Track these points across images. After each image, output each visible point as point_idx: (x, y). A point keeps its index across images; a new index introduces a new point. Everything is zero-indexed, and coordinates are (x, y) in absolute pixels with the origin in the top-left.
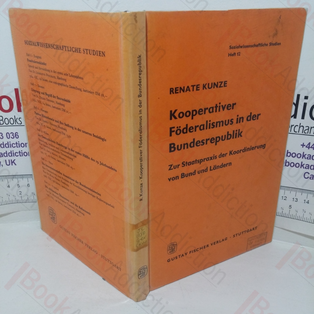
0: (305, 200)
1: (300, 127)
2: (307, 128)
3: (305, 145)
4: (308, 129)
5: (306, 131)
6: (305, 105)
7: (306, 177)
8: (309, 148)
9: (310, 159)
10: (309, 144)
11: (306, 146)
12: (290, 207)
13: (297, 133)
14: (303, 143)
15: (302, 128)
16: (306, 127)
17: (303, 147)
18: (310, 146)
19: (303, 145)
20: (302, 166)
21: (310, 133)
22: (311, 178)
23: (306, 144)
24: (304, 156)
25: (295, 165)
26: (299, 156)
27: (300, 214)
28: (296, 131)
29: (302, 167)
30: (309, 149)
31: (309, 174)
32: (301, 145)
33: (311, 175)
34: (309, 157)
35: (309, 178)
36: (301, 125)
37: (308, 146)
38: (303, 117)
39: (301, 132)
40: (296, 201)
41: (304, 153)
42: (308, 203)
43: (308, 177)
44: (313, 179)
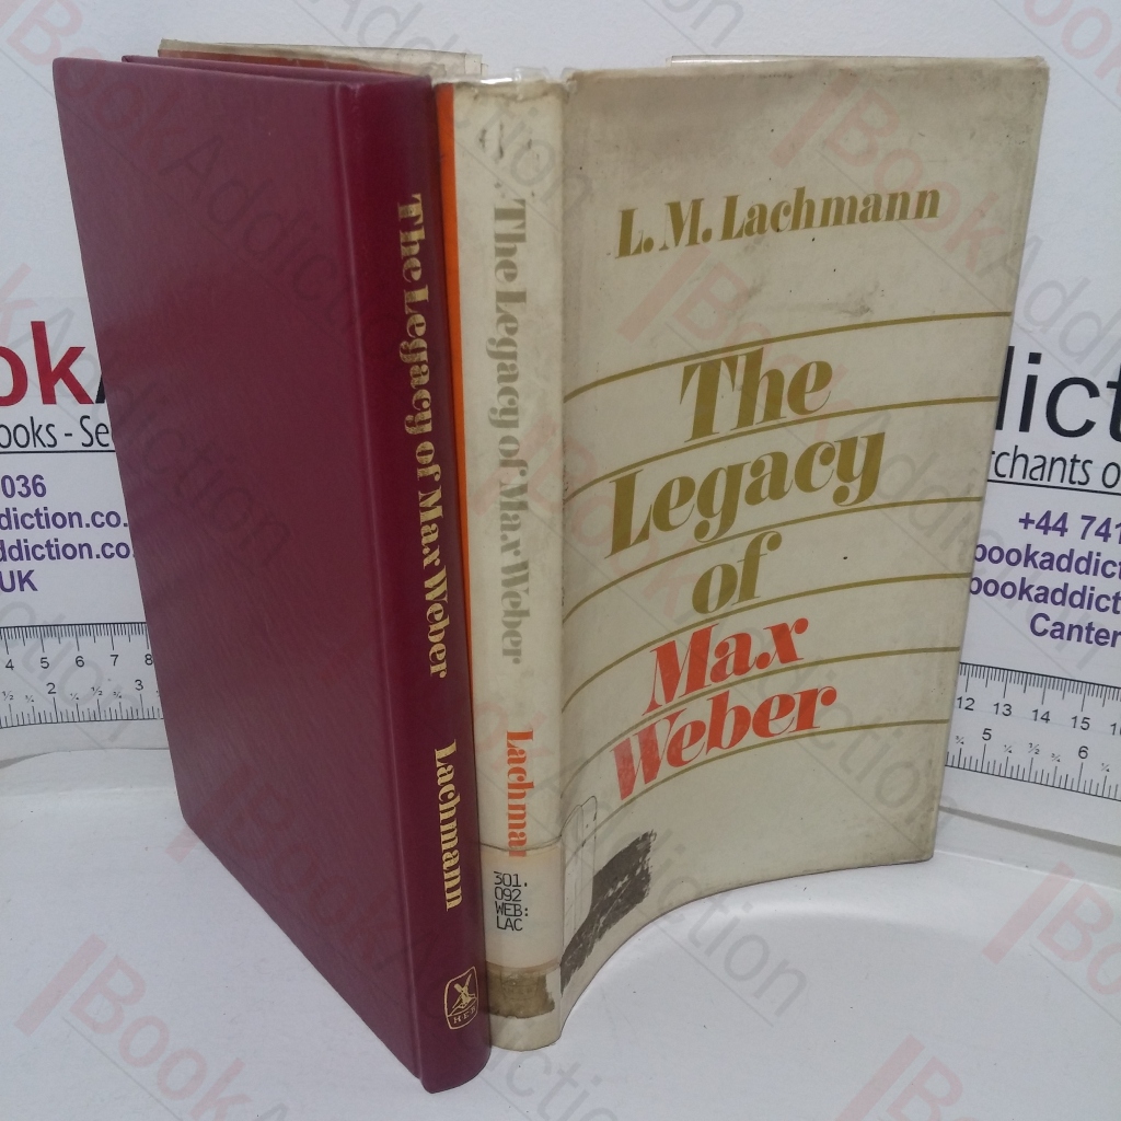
0: (1036, 711)
1: (1015, 459)
2: (1040, 461)
3: (1032, 522)
4: (1043, 466)
5: (1036, 474)
6: (1032, 382)
7: (1039, 629)
8: (1046, 529)
9: (1050, 568)
10: (1047, 515)
11: (1036, 523)
12: (987, 736)
13: (1007, 479)
14: (1028, 515)
15: (1021, 462)
16: (1036, 457)
17: (1026, 527)
18: (1051, 524)
19: (1026, 521)
20: (1024, 591)
21: (1049, 480)
22: (1057, 634)
23: (1036, 516)
24: (1030, 558)
25: (999, 589)
26: (1013, 557)
27: (1020, 758)
28: (1000, 472)
29: (1025, 596)
30: (1045, 533)
31: (1047, 618)
32: (1021, 521)
33: (1055, 624)
34: (1047, 561)
35: (1048, 634)
36: (1018, 453)
37: (1043, 524)
38: (1025, 425)
39: (1018, 477)
40: (1007, 712)
41: (1029, 546)
42: (1047, 720)
43: (1045, 632)
44: (1061, 637)
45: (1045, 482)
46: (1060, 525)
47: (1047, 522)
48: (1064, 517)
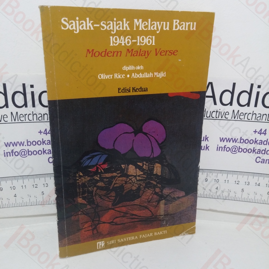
0: (256, 183)
1: (253, 115)
2: (260, 115)
3: (257, 132)
6: (258, 93)
7: (258, 161)
8: (261, 134)
9: (261, 144)
10: (261, 130)
12: (243, 191)
13: (250, 120)
16: (258, 114)
18: (262, 132)
21: (262, 120)
22: (263, 162)
23: (258, 130)
24: (256, 142)
25: (247, 151)
26: (251, 142)
27: (252, 196)
28: (249, 118)
31: (260, 158)
33: (262, 160)
35: (260, 162)
37: (260, 132)
38: (256, 106)
39: (253, 120)
40: (248, 184)
41: (256, 139)
42: (259, 185)
43: (259, 162)
44: (264, 163)
45: (261, 121)
46: (264, 133)
47: (261, 132)
48: (266, 130)
